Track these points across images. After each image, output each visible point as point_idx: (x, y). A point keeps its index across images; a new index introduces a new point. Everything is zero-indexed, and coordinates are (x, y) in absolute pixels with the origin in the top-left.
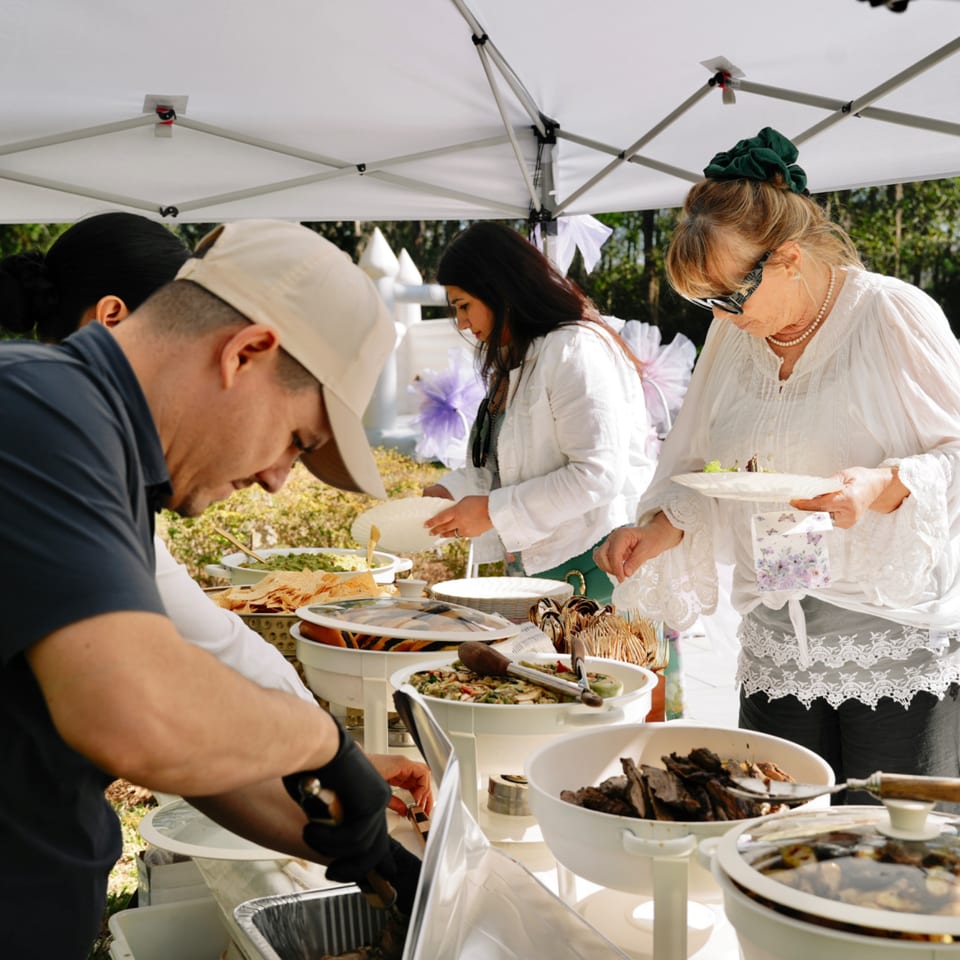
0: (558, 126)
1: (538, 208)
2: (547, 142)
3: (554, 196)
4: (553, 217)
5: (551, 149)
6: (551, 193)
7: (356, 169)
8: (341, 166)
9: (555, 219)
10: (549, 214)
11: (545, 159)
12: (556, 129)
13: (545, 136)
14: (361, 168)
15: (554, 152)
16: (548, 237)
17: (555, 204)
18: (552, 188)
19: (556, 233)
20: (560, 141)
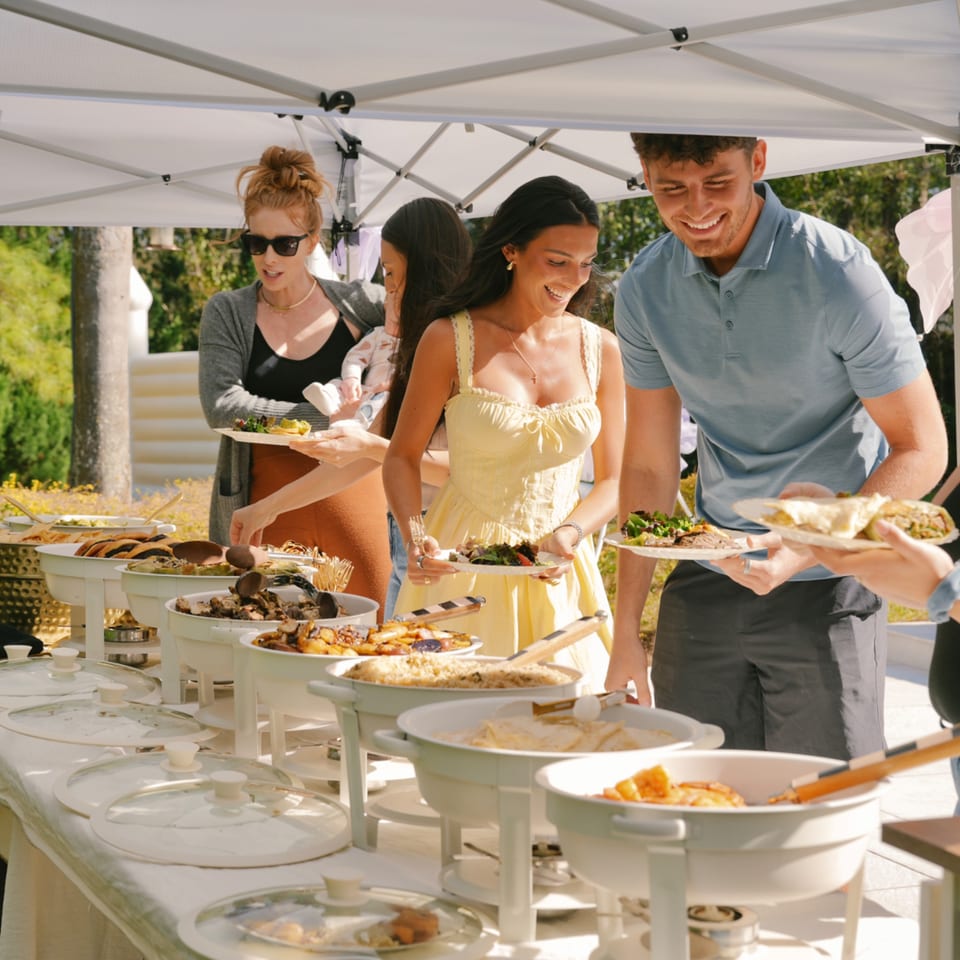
0: (360, 142)
1: (339, 220)
2: (349, 158)
3: (354, 209)
4: (354, 228)
5: (353, 163)
6: (352, 205)
7: (162, 179)
8: (146, 176)
9: (356, 230)
10: (351, 225)
11: (347, 173)
12: (358, 146)
13: (347, 151)
14: (166, 178)
15: (356, 166)
16: (350, 247)
17: (356, 215)
18: (354, 201)
19: (358, 243)
20: (361, 156)
